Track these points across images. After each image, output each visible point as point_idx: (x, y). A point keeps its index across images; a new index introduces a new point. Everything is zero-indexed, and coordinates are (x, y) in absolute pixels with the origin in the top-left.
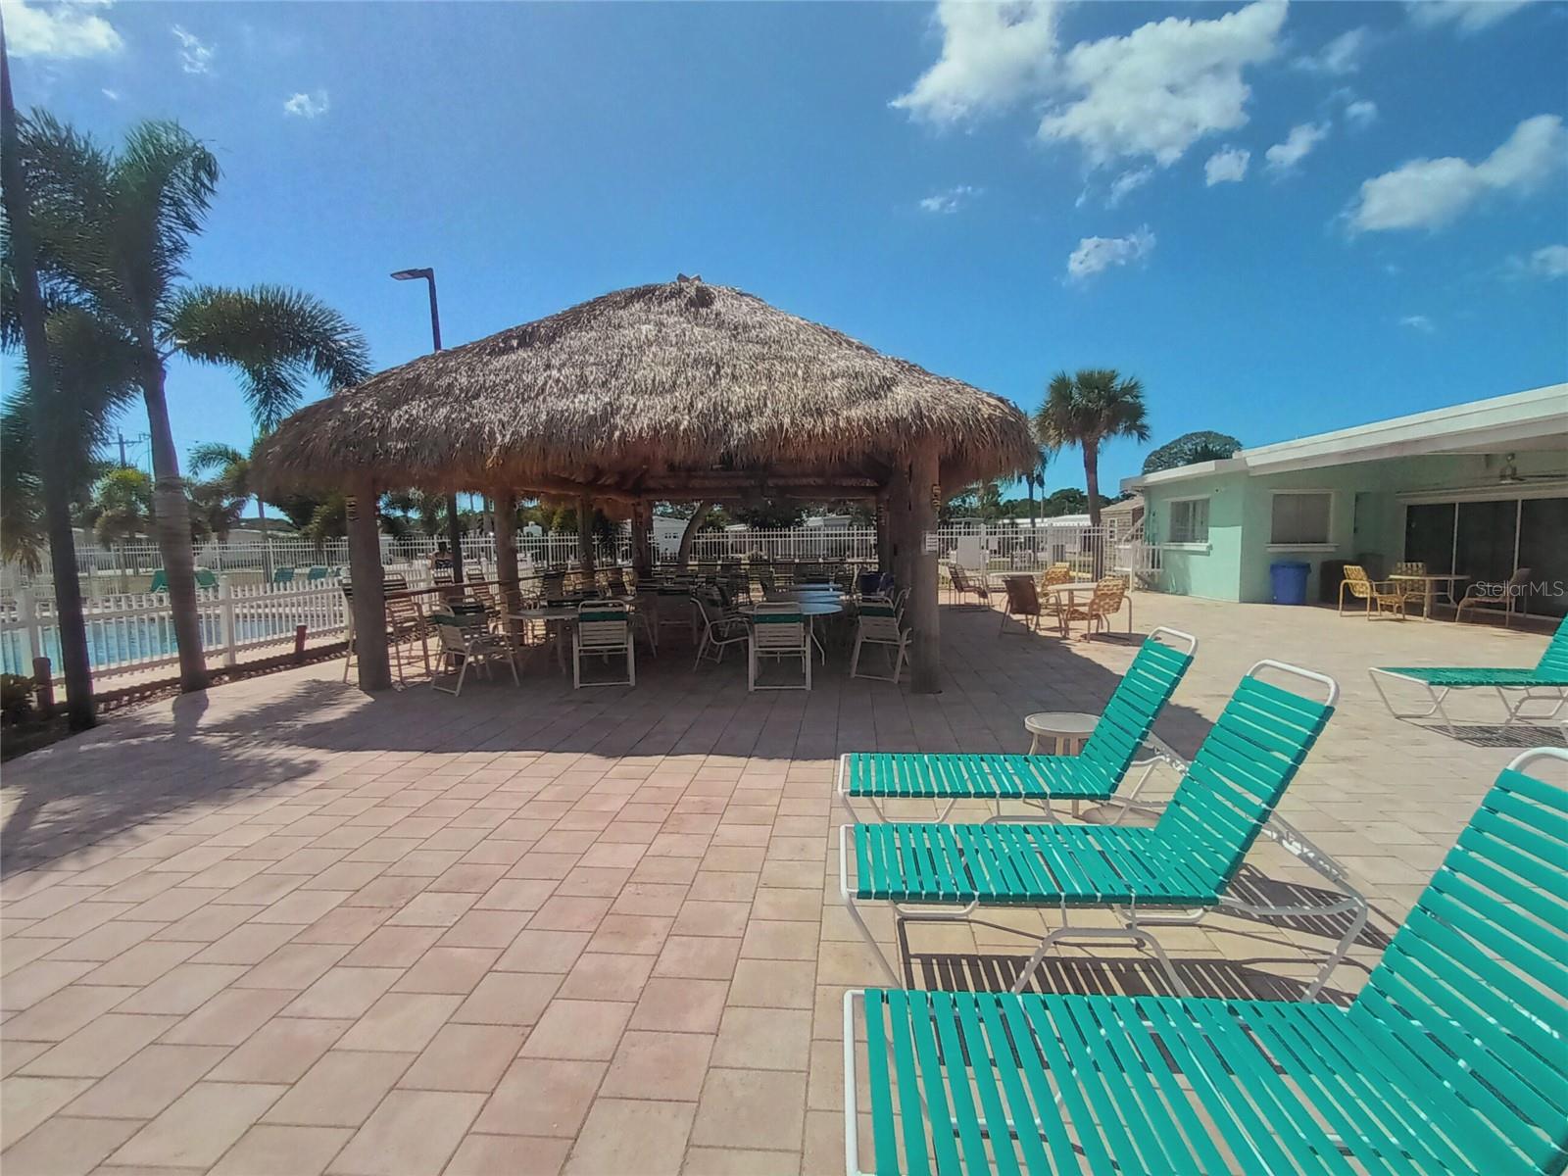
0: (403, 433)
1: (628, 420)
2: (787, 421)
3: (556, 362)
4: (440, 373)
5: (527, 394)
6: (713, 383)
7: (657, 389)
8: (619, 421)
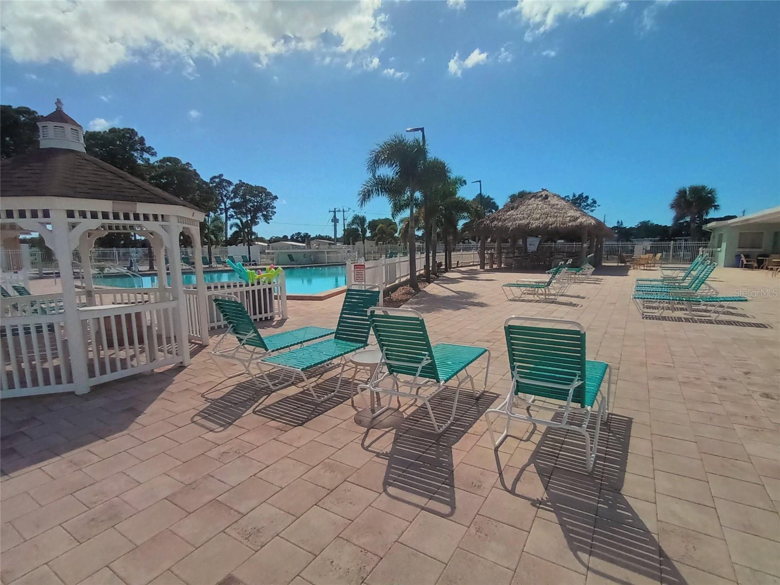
0: (494, 227)
1: (531, 225)
2: (558, 225)
3: (518, 213)
4: (499, 216)
5: (515, 220)
6: (546, 218)
7: (537, 219)
8: (530, 225)
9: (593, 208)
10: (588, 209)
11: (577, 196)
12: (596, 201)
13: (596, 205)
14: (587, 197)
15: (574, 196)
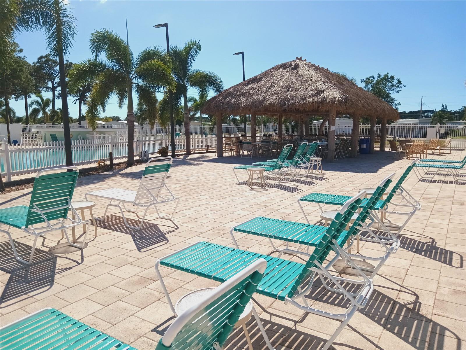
0: (226, 105)
2: (297, 101)
4: (235, 90)
6: (286, 92)
9: (398, 89)
10: (394, 89)
11: (382, 77)
12: (401, 81)
13: (402, 86)
14: (392, 77)
15: (379, 76)
